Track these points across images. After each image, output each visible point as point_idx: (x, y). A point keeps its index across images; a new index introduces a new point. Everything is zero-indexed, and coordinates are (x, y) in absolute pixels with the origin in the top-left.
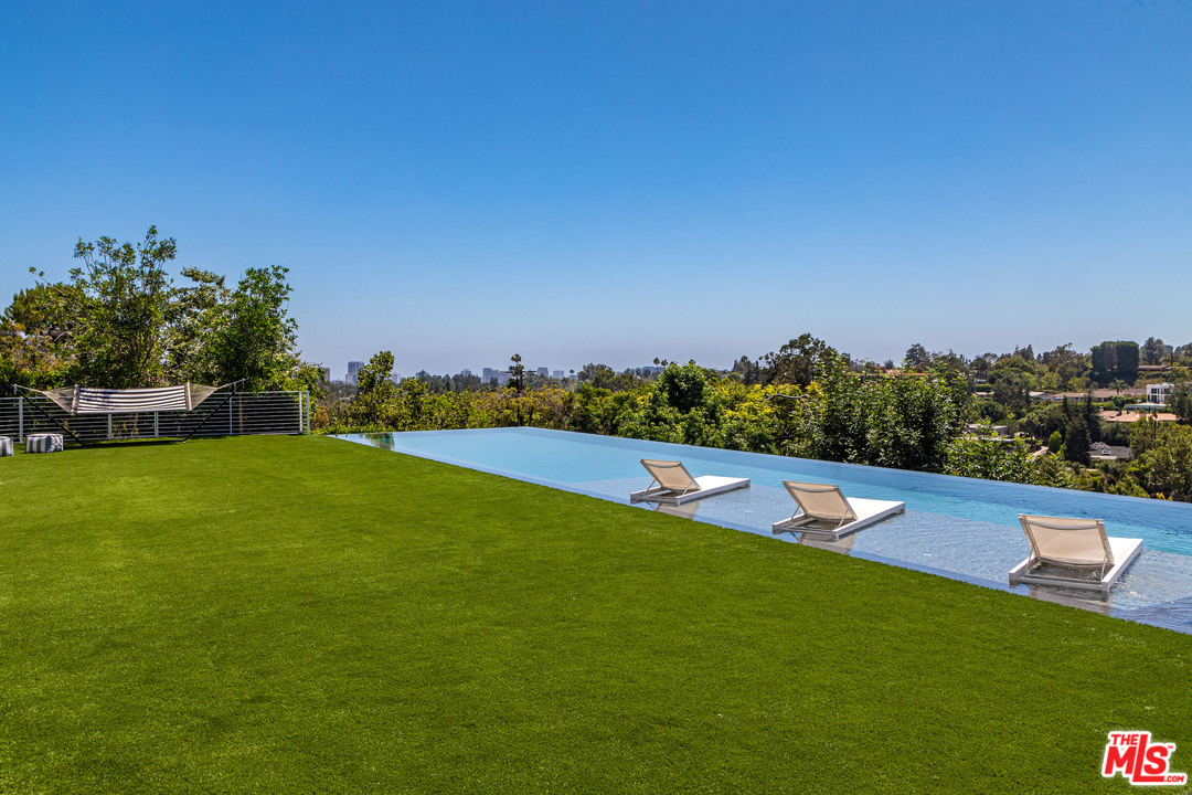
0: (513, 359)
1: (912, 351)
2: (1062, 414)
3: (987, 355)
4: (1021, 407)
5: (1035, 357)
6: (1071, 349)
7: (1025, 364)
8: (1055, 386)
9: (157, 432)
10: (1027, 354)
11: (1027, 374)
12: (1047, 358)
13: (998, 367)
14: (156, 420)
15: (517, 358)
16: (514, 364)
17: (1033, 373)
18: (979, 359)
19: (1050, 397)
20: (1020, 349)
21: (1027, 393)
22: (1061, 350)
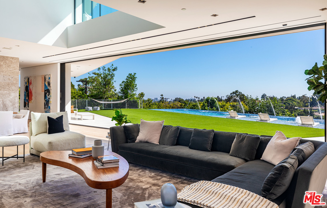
0: (161, 95)
1: (263, 95)
2: (304, 113)
3: (283, 97)
4: (293, 111)
5: (297, 98)
6: (306, 96)
7: (294, 99)
8: (302, 105)
9: (112, 108)
10: (294, 97)
11: (294, 102)
12: (300, 98)
13: (286, 100)
14: (112, 105)
15: (162, 95)
16: (161, 97)
17: (296, 102)
18: (281, 98)
19: (301, 109)
20: (292, 95)
21: (294, 107)
22: (304, 96)
